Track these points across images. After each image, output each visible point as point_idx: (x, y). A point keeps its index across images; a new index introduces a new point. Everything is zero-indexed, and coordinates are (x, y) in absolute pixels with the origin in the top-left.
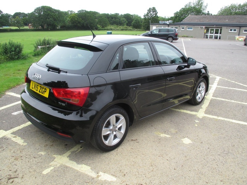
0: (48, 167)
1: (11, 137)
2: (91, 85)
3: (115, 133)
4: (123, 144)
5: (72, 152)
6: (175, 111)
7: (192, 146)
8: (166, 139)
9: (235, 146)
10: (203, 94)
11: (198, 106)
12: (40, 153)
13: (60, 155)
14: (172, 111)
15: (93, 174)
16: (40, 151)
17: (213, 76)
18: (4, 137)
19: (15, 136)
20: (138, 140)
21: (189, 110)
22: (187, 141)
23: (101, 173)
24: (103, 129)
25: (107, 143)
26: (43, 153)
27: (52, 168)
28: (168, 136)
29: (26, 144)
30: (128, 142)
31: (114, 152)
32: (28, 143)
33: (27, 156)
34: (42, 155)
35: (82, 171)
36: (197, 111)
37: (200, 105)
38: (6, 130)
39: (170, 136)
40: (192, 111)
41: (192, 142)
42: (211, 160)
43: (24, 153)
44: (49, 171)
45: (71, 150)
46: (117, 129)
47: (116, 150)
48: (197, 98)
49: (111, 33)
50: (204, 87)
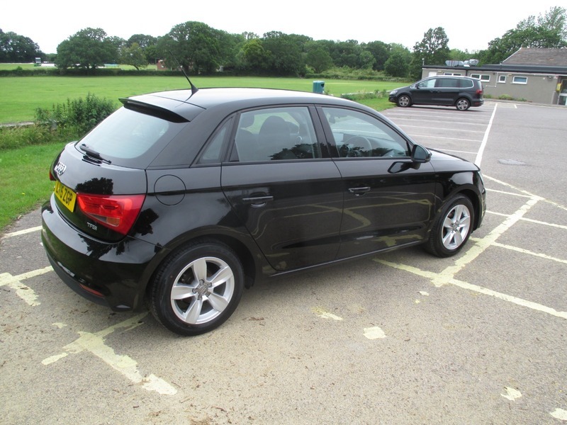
0: (58, 352)
1: (17, 288)
2: (149, 192)
3: (205, 298)
4: (230, 326)
5: (117, 330)
6: (386, 266)
7: (379, 345)
8: (330, 323)
9: (487, 356)
10: (464, 234)
11: (446, 260)
12: (57, 324)
13: (92, 332)
14: (379, 266)
15: (135, 377)
16: (58, 321)
17: (523, 194)
18: (5, 286)
19: (25, 286)
20: (266, 320)
21: (419, 268)
22: (374, 333)
23: (152, 377)
24: (175, 286)
25: (184, 317)
26: (60, 325)
27: (64, 355)
28: (336, 318)
29: (40, 304)
30: (242, 321)
31: (200, 339)
32: (43, 302)
33: (29, 328)
34: (58, 328)
35: (116, 369)
36: (437, 271)
37: (453, 258)
38: (14, 274)
39: (340, 319)
40: (426, 269)
41: (385, 336)
42: (408, 380)
43: (27, 321)
44: (56, 360)
45: (117, 326)
46: (211, 290)
47: (208, 334)
48: (444, 240)
49: (323, 85)
50: (467, 216)
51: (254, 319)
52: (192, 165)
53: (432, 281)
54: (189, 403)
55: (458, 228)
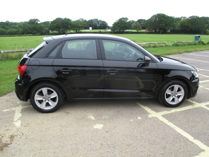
0: (9, 109)
3: (47, 101)
12: (18, 102)
13: (22, 106)
15: (16, 120)
20: (70, 113)
21: (151, 109)
22: (99, 126)
23: (20, 121)
24: (36, 95)
25: (40, 106)
30: (63, 112)
35: (15, 116)
36: (157, 111)
39: (94, 119)
41: (101, 128)
44: (6, 111)
46: (50, 99)
48: (167, 100)
49: (199, 37)
50: (183, 91)
51: (67, 113)
52: (45, 58)
53: (149, 115)
54: (18, 130)
55: (176, 95)
